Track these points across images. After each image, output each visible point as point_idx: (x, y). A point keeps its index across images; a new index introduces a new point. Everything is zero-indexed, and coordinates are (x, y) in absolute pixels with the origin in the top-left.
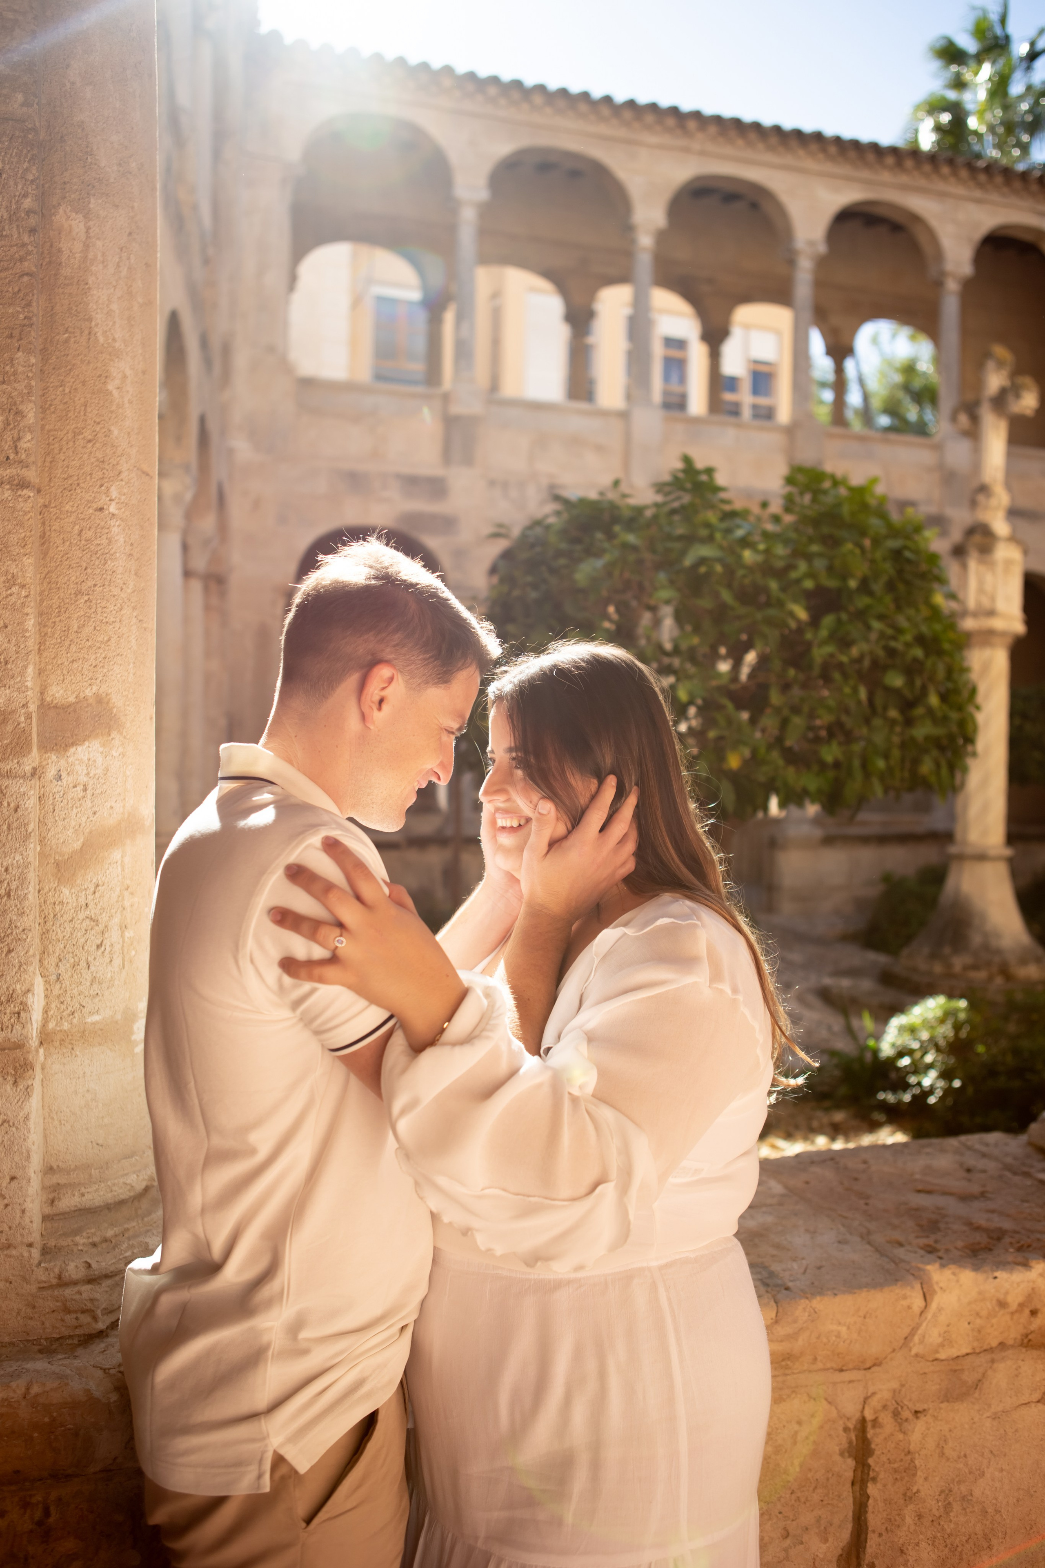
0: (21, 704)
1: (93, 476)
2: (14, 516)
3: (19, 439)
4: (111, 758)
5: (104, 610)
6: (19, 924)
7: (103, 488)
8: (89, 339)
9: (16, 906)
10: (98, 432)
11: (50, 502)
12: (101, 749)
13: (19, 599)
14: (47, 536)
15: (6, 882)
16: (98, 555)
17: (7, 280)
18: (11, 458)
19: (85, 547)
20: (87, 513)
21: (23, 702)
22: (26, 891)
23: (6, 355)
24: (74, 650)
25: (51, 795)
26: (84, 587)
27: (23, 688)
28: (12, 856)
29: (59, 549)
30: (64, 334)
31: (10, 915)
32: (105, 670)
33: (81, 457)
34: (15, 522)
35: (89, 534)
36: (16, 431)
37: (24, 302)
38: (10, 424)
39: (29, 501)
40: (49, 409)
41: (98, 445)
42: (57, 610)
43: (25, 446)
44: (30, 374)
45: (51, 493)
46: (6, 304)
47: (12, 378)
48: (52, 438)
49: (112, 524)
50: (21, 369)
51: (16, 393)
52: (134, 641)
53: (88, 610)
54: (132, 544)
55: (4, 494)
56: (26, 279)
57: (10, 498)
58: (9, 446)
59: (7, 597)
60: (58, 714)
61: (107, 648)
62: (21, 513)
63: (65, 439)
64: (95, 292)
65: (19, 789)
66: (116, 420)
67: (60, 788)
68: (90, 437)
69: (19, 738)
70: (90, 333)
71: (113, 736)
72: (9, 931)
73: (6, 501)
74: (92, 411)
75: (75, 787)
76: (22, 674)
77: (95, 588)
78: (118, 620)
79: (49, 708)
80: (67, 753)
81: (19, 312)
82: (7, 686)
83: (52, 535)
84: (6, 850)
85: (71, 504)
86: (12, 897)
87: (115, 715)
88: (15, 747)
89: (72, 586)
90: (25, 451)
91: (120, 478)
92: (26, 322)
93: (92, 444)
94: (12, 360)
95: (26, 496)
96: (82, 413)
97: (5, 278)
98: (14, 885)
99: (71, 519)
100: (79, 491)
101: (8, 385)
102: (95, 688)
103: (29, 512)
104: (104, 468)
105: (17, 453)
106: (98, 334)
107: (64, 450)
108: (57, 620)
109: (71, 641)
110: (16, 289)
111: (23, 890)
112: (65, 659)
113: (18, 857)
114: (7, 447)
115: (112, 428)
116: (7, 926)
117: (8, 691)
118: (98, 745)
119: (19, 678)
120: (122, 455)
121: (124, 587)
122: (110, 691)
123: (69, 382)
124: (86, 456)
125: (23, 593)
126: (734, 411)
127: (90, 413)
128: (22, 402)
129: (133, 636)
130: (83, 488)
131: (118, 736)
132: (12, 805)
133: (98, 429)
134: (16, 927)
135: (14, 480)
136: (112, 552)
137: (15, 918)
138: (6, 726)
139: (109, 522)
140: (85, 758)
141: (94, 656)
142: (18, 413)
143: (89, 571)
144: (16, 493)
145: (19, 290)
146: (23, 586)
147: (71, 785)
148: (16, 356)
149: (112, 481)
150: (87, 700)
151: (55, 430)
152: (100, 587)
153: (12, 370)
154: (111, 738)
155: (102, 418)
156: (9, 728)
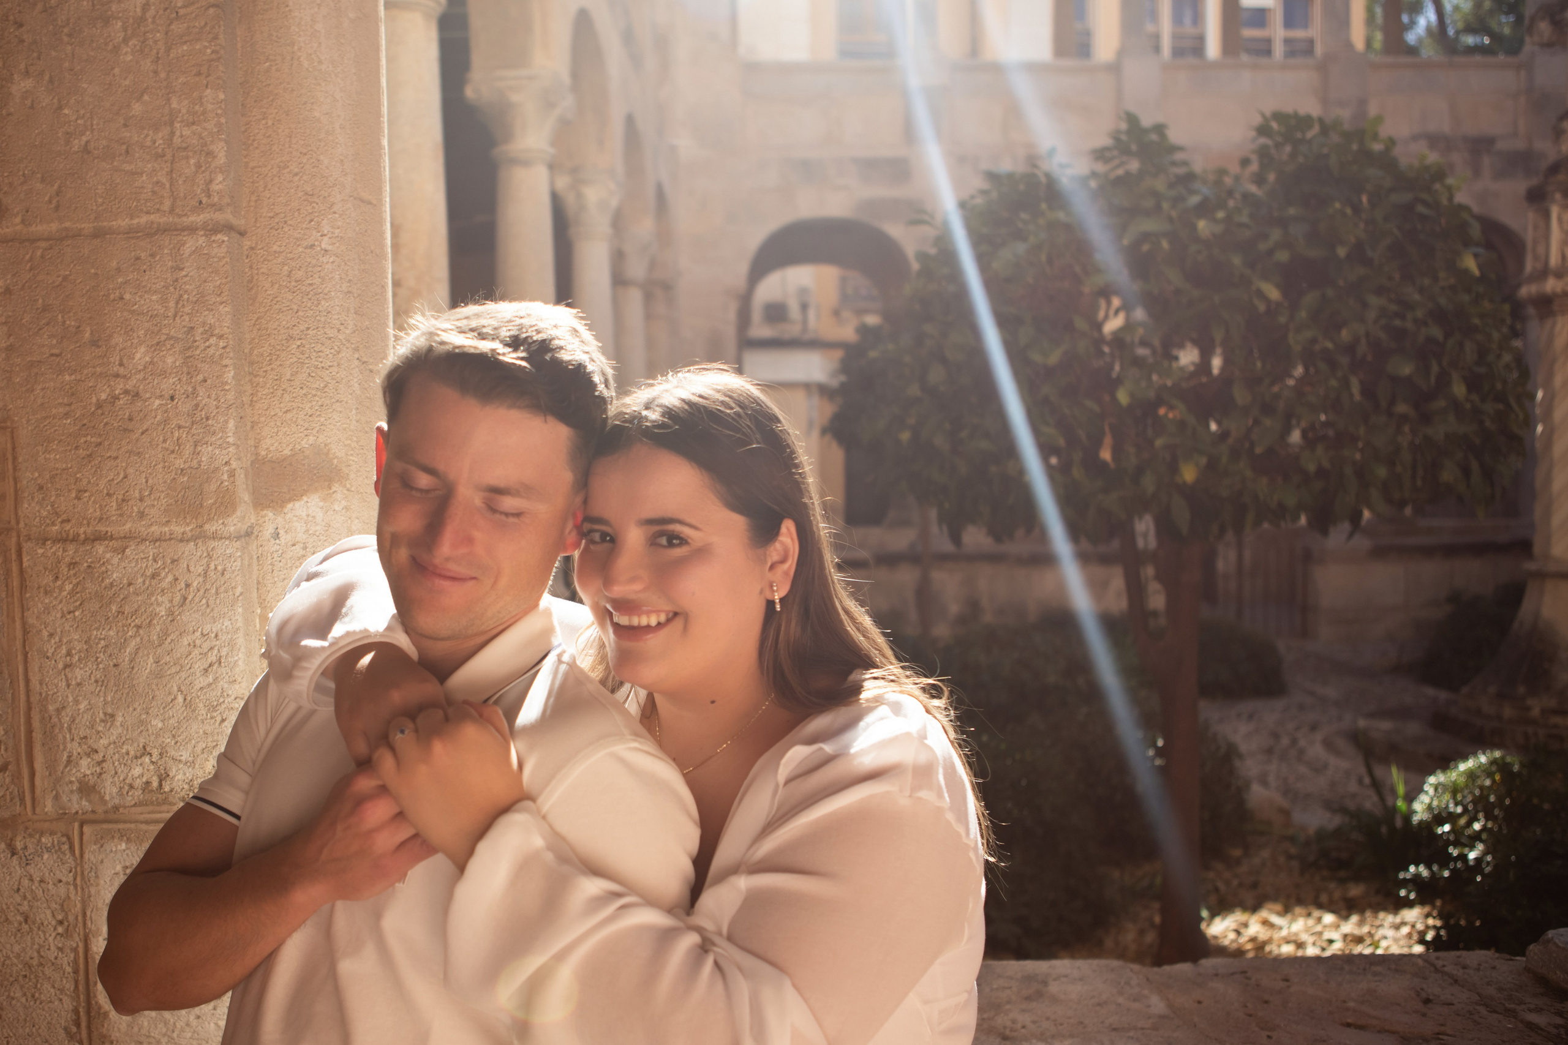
0: (224, 462)
1: (301, 212)
2: (209, 263)
3: (211, 181)
4: (332, 513)
5: (320, 354)
6: (230, 693)
7: (313, 223)
8: (292, 64)
9: (227, 673)
10: (305, 164)
11: (257, 243)
12: (321, 504)
13: (217, 350)
14: (254, 280)
15: (216, 648)
16: (310, 296)
17: (194, 15)
18: (204, 202)
19: (296, 289)
20: (297, 252)
21: (226, 459)
22: (236, 658)
23: (195, 94)
24: (287, 400)
25: (269, 554)
26: (295, 332)
27: (225, 445)
28: (221, 621)
29: (269, 292)
30: (265, 63)
31: (221, 682)
32: (322, 419)
33: (288, 193)
34: (210, 270)
35: (299, 274)
36: (208, 173)
37: (211, 36)
38: (202, 166)
39: (223, 246)
40: (253, 145)
41: (305, 178)
42: (268, 358)
43: (217, 188)
44: (219, 112)
45: (257, 234)
46: (193, 40)
47: (202, 117)
48: (256, 175)
49: (325, 261)
50: (210, 107)
51: (206, 133)
52: (356, 385)
53: (301, 356)
54: (350, 281)
55: (198, 241)
56: (211, 11)
57: (204, 245)
58: (202, 190)
59: (205, 350)
60: (273, 469)
61: (324, 395)
62: (215, 260)
63: (270, 175)
64: (296, 14)
65: (225, 551)
66: (326, 148)
67: (279, 547)
68: (296, 170)
69: (223, 497)
70: (292, 59)
71: (334, 489)
72: (221, 700)
73: (200, 249)
74: (297, 142)
75: (294, 545)
76: (223, 430)
77: (308, 332)
78: (335, 364)
79: (264, 463)
80: (284, 509)
81: (206, 47)
82: (209, 443)
83: (260, 279)
84: (215, 615)
85: (279, 243)
86: (223, 664)
87: (337, 466)
88: (219, 507)
89: (282, 331)
90: (218, 193)
91: (332, 211)
92: (214, 56)
93: (298, 177)
94: (201, 98)
95: (220, 241)
96: (287, 146)
97: (192, 13)
98: (224, 652)
99: (280, 260)
100: (286, 229)
101: (198, 126)
102: (312, 439)
103: (224, 257)
104: (314, 202)
105: (209, 196)
106: (302, 59)
107: (269, 186)
108: (269, 368)
109: (283, 390)
110: (203, 23)
111: (232, 657)
112: (278, 410)
113: (227, 623)
114: (199, 190)
115: (322, 157)
116: (219, 694)
117: (210, 448)
118: (318, 500)
119: (221, 435)
120: (335, 185)
121: (342, 328)
122: (328, 442)
123: (272, 114)
124: (292, 190)
125: (221, 344)
126: (1264, 49)
127: (295, 144)
128: (212, 142)
129: (356, 380)
130: (291, 225)
131: (341, 488)
132: (220, 568)
133: (305, 161)
134: (228, 695)
135: (208, 225)
136: (326, 291)
137: (226, 686)
138: (210, 485)
139: (321, 259)
140: (304, 514)
141: (309, 405)
142: (209, 154)
143: (300, 313)
144: (210, 238)
145: (206, 24)
146: (221, 337)
147: (290, 543)
148: (205, 94)
149: (323, 215)
150: (303, 452)
151: (259, 167)
152: (314, 329)
153: (202, 109)
154: (331, 491)
155: (310, 148)
156: (213, 487)
